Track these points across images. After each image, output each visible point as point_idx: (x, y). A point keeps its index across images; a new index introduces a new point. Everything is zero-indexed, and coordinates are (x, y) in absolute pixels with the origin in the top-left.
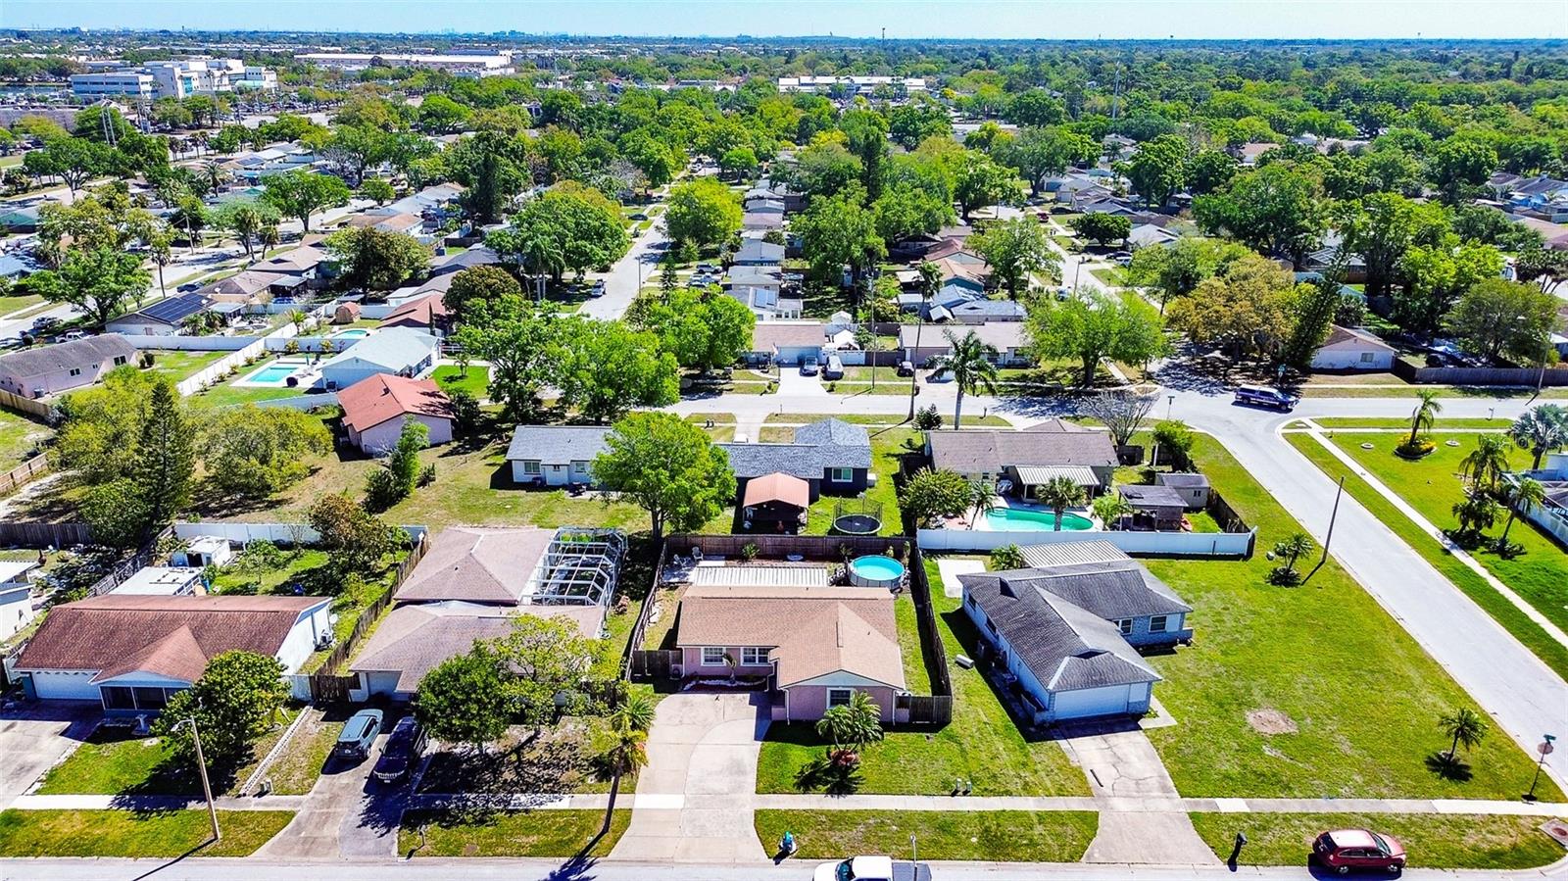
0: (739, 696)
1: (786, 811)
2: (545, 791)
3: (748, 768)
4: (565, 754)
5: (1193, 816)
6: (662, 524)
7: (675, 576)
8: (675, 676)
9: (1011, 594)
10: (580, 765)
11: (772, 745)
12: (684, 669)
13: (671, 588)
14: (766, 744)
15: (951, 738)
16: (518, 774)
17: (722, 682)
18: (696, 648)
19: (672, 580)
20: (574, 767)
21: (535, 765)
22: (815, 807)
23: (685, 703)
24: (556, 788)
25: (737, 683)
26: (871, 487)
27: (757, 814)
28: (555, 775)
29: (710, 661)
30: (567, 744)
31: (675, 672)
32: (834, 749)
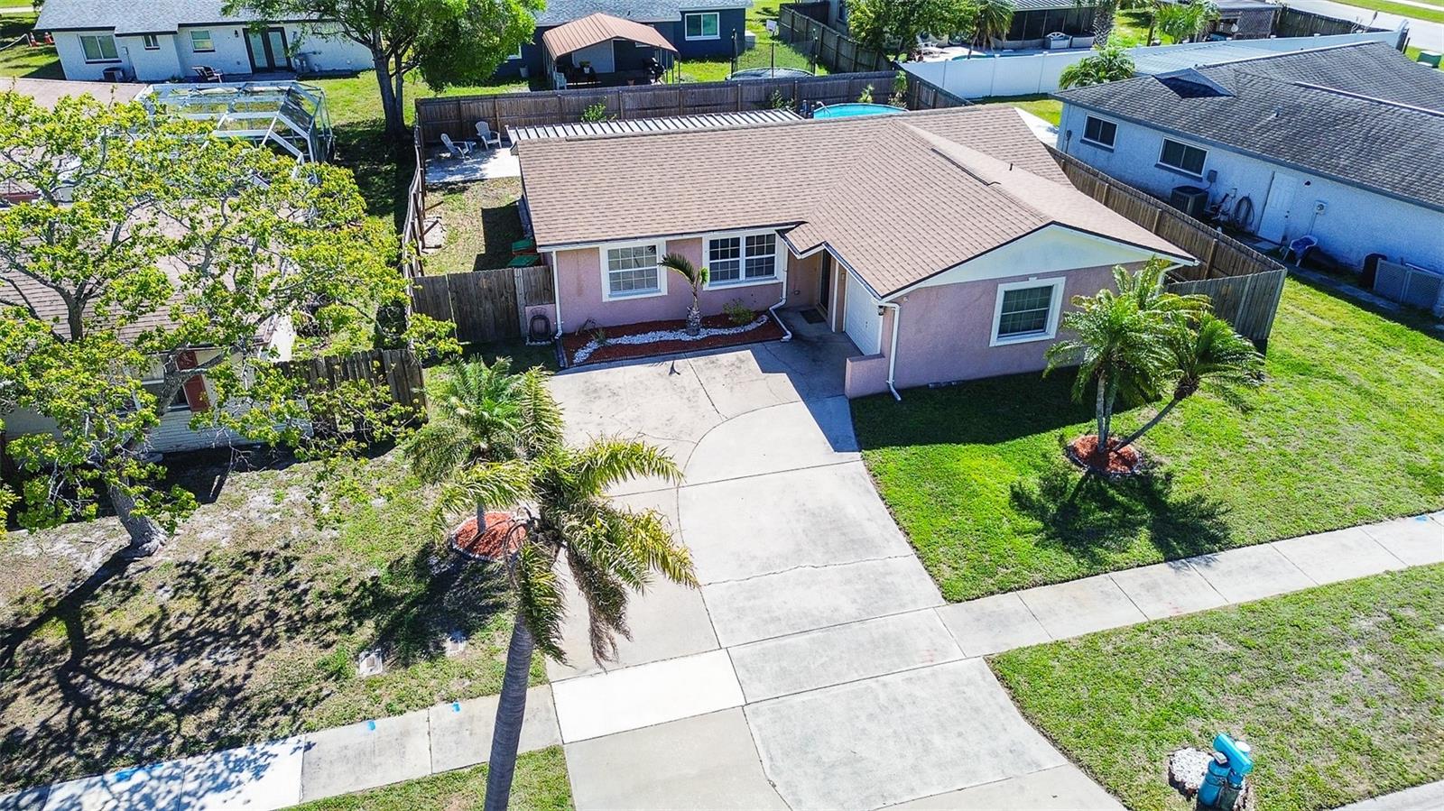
0: (727, 359)
1: (1091, 643)
2: (191, 747)
3: (873, 530)
4: (255, 589)
6: (400, 87)
7: (452, 173)
8: (535, 335)
9: (1207, 91)
10: (318, 618)
11: (895, 458)
12: (561, 315)
13: (452, 191)
14: (877, 455)
15: (1304, 370)
16: (73, 696)
17: (667, 336)
18: (587, 251)
19: (449, 179)
20: (293, 630)
21: (140, 647)
22: (1157, 610)
23: (593, 393)
24: (236, 727)
25: (703, 334)
26: (750, 49)
27: (1005, 669)
28: (228, 672)
29: (629, 286)
30: (256, 556)
31: (540, 325)
32: (1080, 436)
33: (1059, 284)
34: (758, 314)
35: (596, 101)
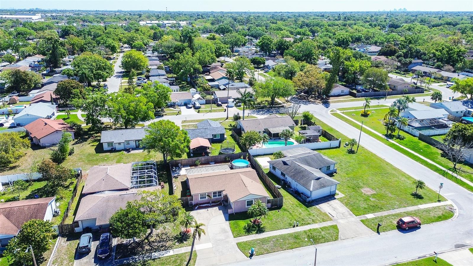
0: (215, 208)
1: (246, 242)
2: (162, 250)
3: (228, 230)
4: (164, 237)
5: (362, 221)
6: (167, 158)
7: (175, 174)
9: (287, 165)
10: (171, 239)
11: (232, 222)
12: (194, 202)
13: (176, 178)
14: (230, 221)
15: (285, 210)
16: (150, 246)
17: (207, 205)
18: (198, 195)
19: (175, 175)
20: (169, 241)
21: (155, 242)
22: (255, 238)
23: (198, 213)
24: (166, 249)
25: (212, 204)
26: (226, 139)
27: (238, 244)
28: (164, 244)
29: (202, 198)
30: (163, 233)
31: (191, 204)
32: (252, 220)
33: (254, 200)
34: (219, 201)
35: (198, 160)
